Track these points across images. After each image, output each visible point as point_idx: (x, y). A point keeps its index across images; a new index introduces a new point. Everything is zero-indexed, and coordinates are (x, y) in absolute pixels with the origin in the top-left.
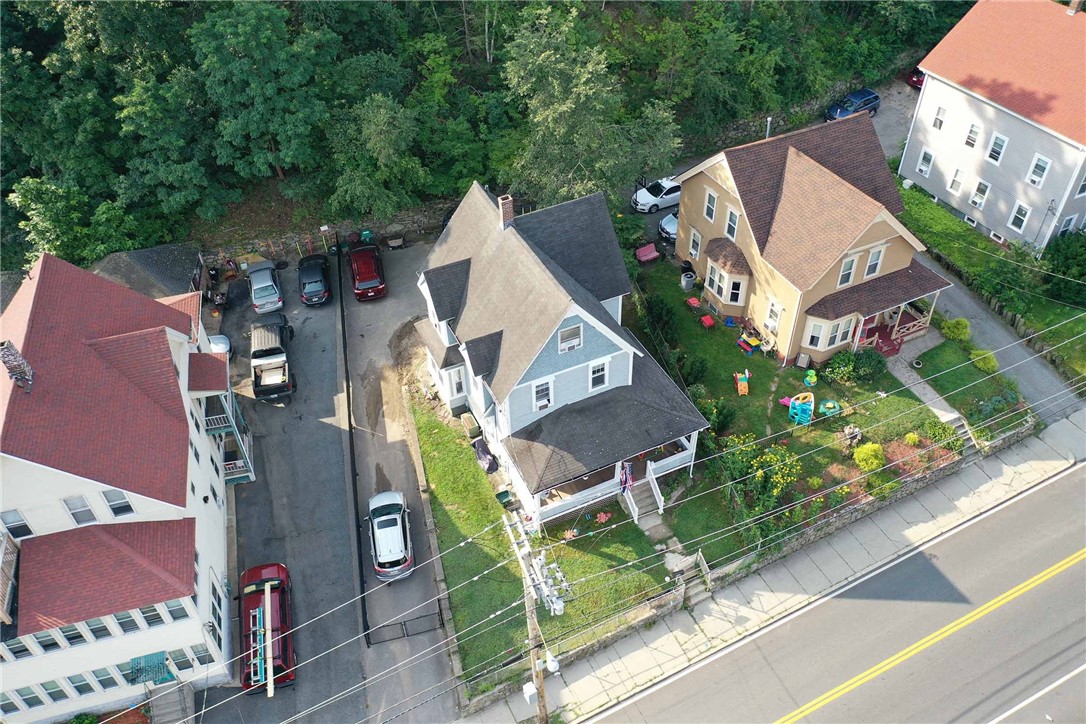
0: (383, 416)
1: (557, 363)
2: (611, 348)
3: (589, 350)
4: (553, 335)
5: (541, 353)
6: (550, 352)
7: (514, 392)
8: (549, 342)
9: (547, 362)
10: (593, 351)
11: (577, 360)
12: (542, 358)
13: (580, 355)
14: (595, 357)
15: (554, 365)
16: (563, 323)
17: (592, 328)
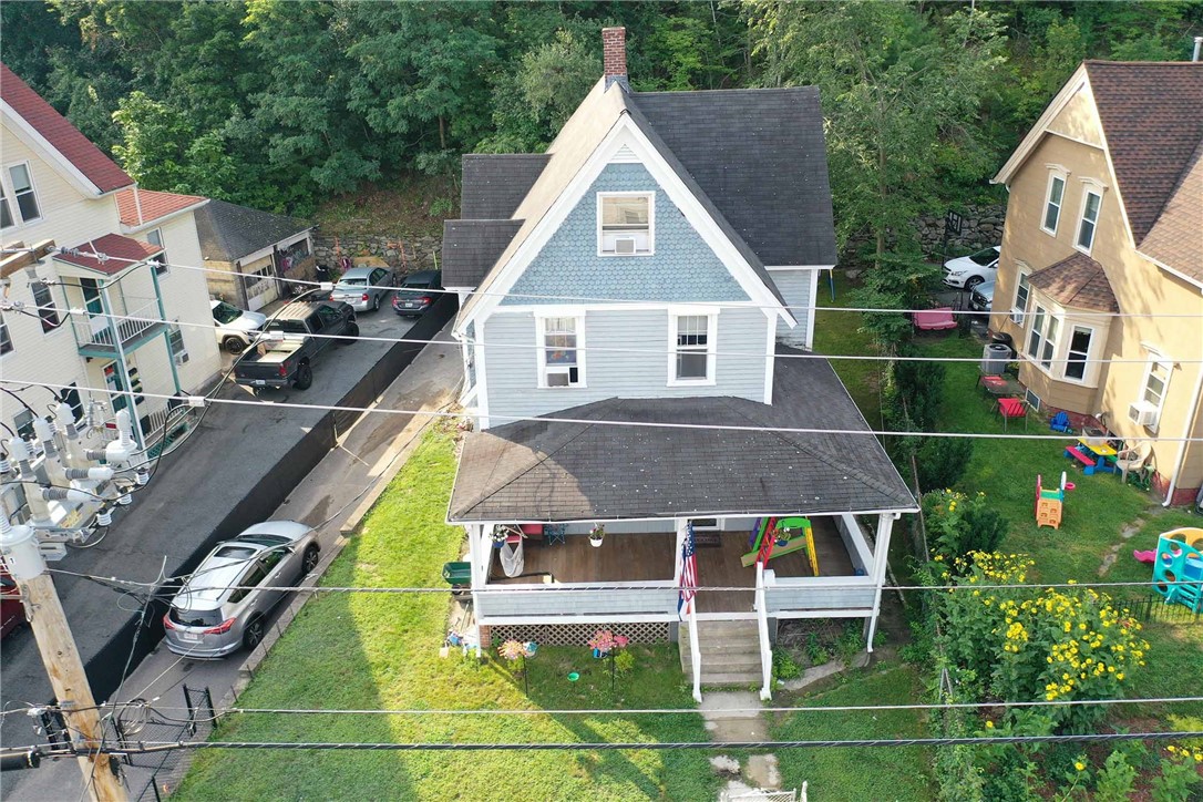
0: (390, 444)
1: (594, 278)
2: (724, 285)
3: (669, 272)
4: (584, 198)
5: (556, 237)
6: (578, 244)
7: (492, 321)
8: (573, 213)
9: (570, 268)
10: (678, 276)
11: (641, 286)
12: (561, 254)
13: (648, 277)
14: (684, 297)
15: (586, 283)
16: (608, 176)
17: (678, 215)
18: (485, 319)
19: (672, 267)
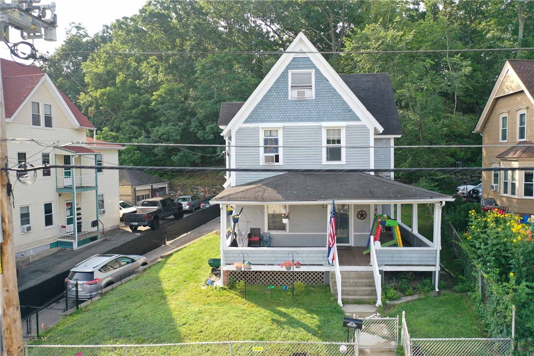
1: (287, 110)
2: (348, 113)
3: (322, 107)
4: (283, 73)
5: (270, 91)
6: (280, 94)
7: (240, 130)
8: (278, 80)
9: (276, 105)
10: (326, 109)
11: (309, 114)
12: (272, 99)
13: (312, 109)
14: (330, 119)
15: (283, 112)
16: (294, 63)
17: (325, 80)
18: (236, 130)
19: (323, 105)
